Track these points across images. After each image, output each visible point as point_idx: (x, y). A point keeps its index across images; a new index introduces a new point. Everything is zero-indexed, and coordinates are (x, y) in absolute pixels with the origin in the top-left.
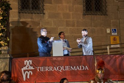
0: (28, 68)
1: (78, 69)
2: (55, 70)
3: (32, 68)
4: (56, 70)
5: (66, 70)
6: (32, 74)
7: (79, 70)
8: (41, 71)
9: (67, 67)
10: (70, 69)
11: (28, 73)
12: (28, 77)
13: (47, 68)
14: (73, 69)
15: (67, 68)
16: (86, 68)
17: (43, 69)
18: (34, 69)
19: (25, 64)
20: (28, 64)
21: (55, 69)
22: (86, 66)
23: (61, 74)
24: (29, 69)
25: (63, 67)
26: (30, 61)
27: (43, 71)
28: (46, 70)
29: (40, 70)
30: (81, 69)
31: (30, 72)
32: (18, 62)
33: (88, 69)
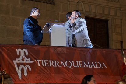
0: (23, 60)
1: (93, 67)
2: (63, 66)
3: (29, 61)
4: (65, 66)
5: (78, 66)
6: (30, 69)
7: (95, 67)
8: (43, 66)
9: (78, 62)
10: (83, 66)
11: (24, 67)
12: (26, 74)
13: (51, 62)
14: (87, 66)
15: (79, 64)
16: (104, 65)
17: (45, 63)
18: (32, 62)
19: (18, 54)
20: (22, 54)
21: (62, 64)
22: (103, 63)
23: (72, 72)
24: (25, 62)
25: (73, 62)
26: (24, 50)
27: (46, 66)
28: (51, 66)
29: (41, 64)
30: (97, 67)
31: (27, 66)
32: (6, 50)
33: (106, 67)
